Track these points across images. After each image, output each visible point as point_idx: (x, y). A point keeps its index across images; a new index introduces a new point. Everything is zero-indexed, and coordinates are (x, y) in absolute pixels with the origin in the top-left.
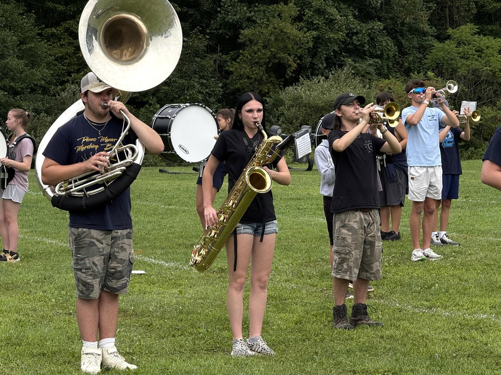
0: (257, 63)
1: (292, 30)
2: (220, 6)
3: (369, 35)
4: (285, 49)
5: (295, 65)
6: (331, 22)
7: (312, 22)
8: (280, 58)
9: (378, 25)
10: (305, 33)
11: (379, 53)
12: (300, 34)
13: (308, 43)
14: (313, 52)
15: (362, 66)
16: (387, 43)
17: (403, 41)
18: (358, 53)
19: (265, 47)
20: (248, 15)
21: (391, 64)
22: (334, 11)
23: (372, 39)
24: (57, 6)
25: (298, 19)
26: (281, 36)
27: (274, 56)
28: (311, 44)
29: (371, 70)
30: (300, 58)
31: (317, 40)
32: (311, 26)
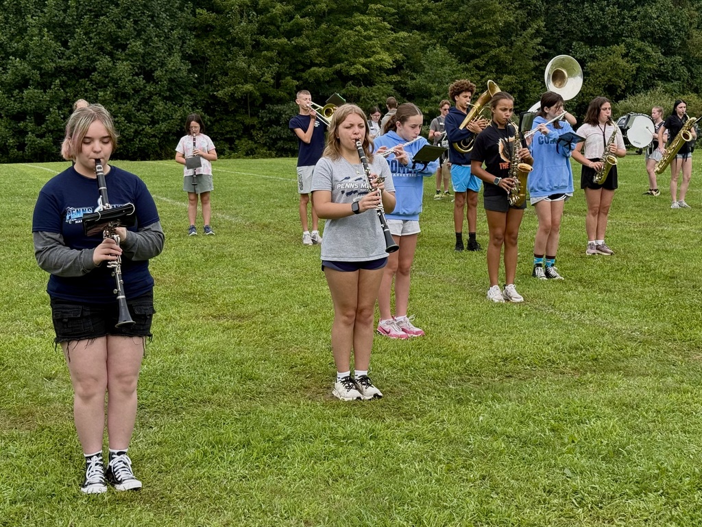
0: (597, 85)
1: (622, 63)
2: (571, 48)
3: (672, 65)
4: (617, 75)
5: (624, 86)
6: (648, 57)
7: (635, 57)
8: (613, 82)
9: (679, 58)
10: (631, 64)
11: (678, 77)
12: (628, 65)
13: (632, 71)
14: (635, 77)
15: (669, 86)
16: (683, 70)
17: (693, 69)
18: (664, 77)
19: (603, 74)
20: (590, 53)
21: (685, 85)
22: (649, 49)
23: (674, 68)
24: (469, 49)
25: (626, 55)
26: (614, 66)
27: (610, 80)
28: (635, 72)
29: (676, 89)
30: (627, 81)
31: (638, 69)
32: (634, 60)
